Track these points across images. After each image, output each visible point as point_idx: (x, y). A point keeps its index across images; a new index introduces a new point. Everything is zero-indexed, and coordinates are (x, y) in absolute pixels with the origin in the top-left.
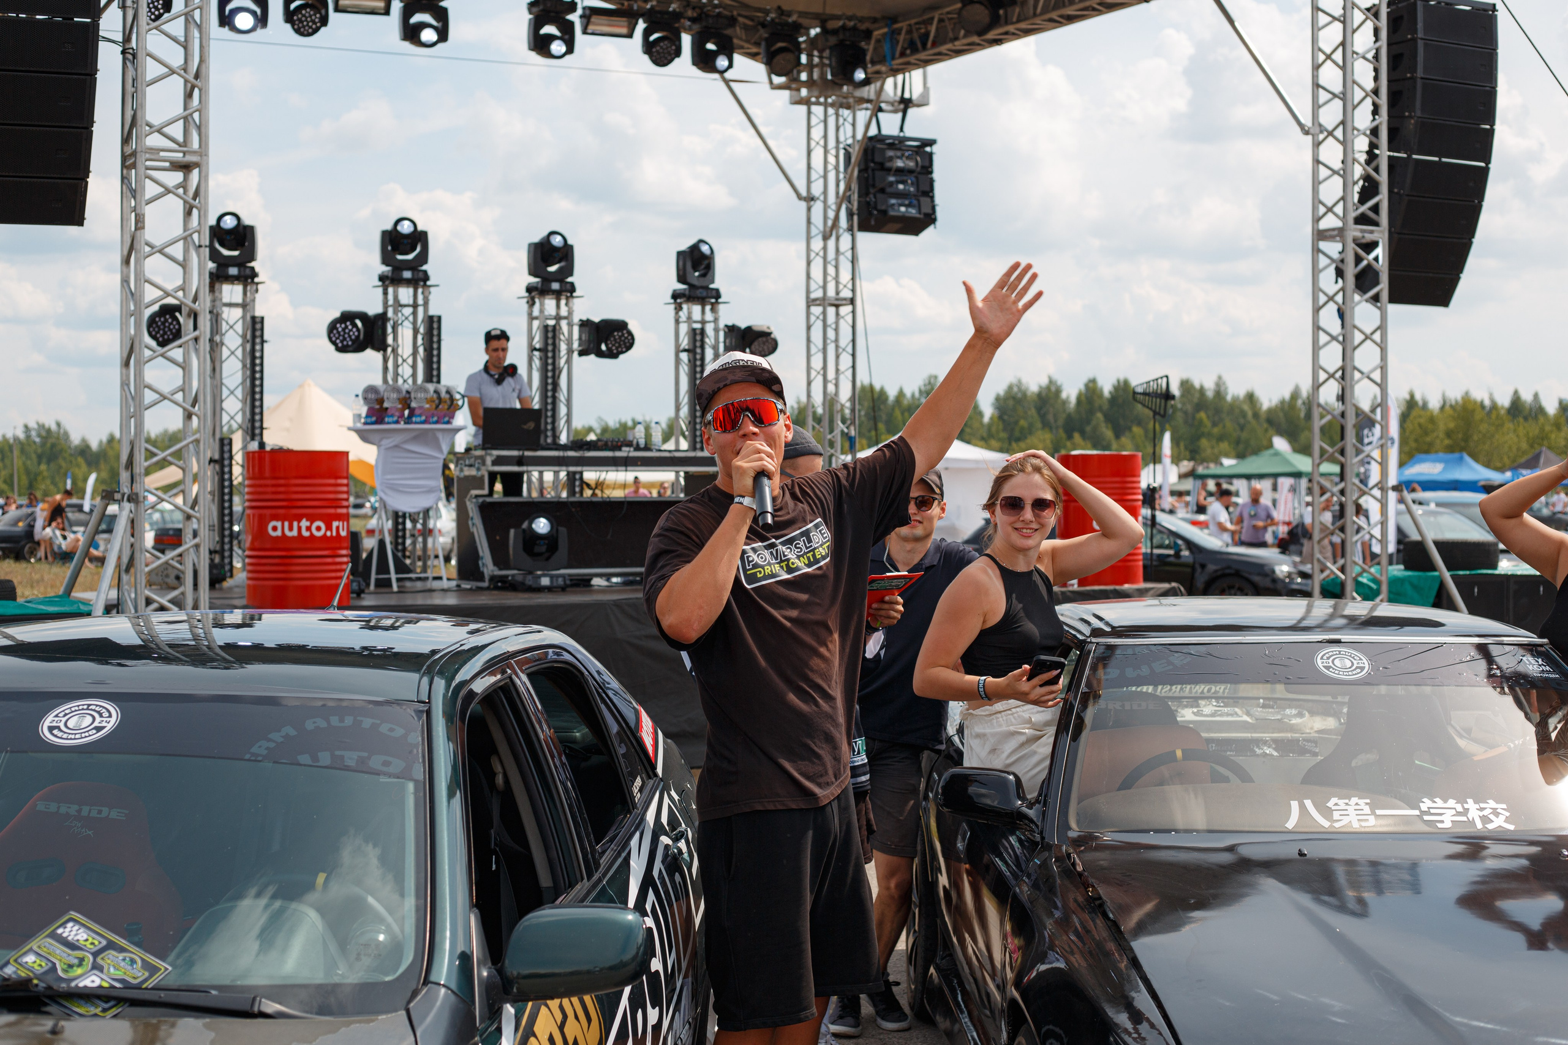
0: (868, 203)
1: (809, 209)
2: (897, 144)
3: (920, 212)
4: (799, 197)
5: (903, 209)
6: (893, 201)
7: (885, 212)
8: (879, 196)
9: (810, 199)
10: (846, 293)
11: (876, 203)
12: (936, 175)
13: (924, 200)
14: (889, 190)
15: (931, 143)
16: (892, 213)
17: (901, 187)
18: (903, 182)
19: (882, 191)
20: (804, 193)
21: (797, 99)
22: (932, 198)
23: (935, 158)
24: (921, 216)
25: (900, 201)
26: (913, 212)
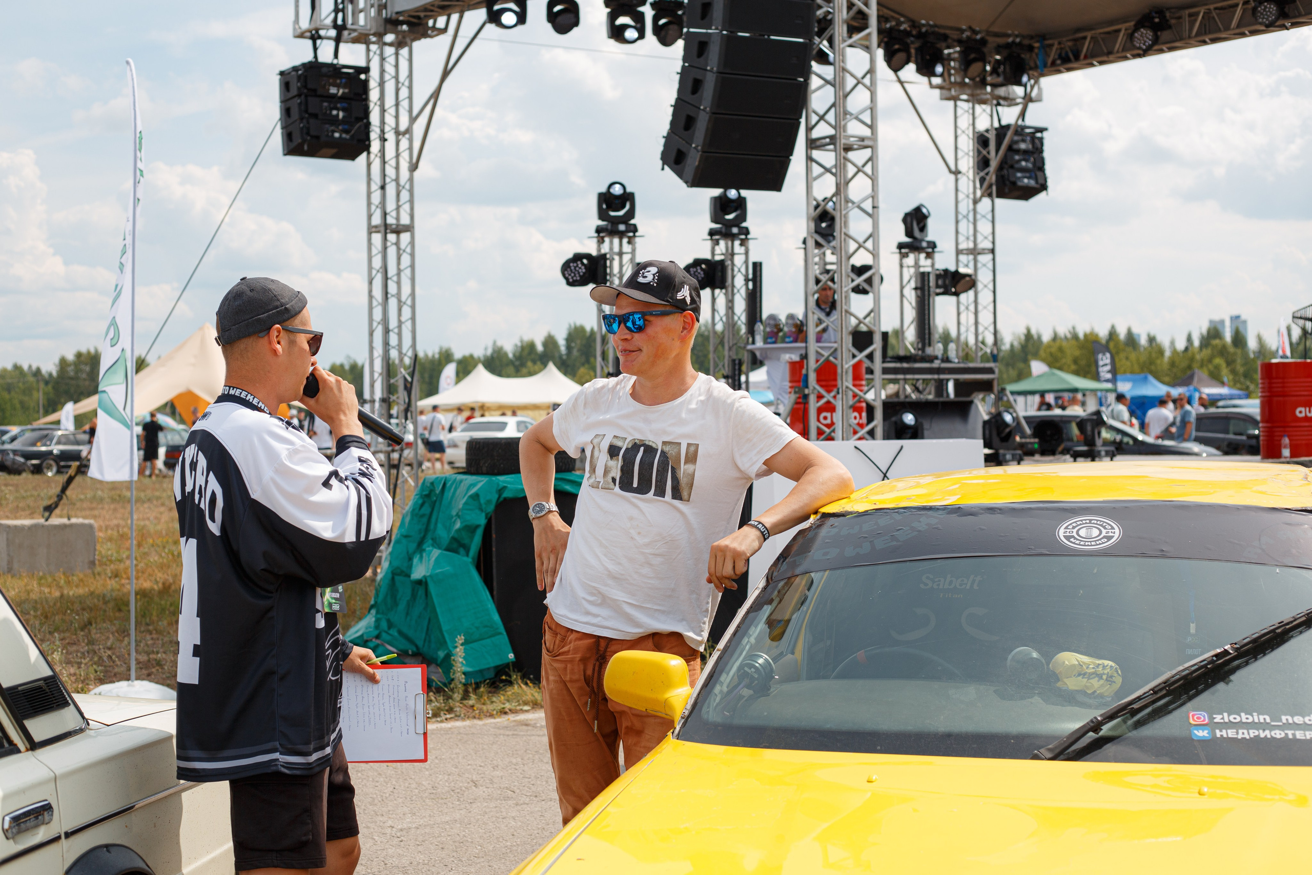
0: (1003, 177)
1: (957, 181)
2: (1021, 131)
3: (1037, 182)
4: (950, 171)
5: (1026, 181)
6: (1019, 175)
7: (1014, 183)
8: (1011, 171)
9: (957, 173)
10: (986, 244)
11: (1008, 175)
12: (1046, 154)
13: (1039, 174)
14: (1017, 166)
15: (1041, 130)
16: (1019, 184)
17: (1023, 163)
18: (1026, 160)
19: (1012, 167)
20: (953, 168)
21: (948, 96)
22: (1046, 172)
23: (1046, 142)
24: (1037, 186)
25: (1024, 174)
26: (1032, 183)
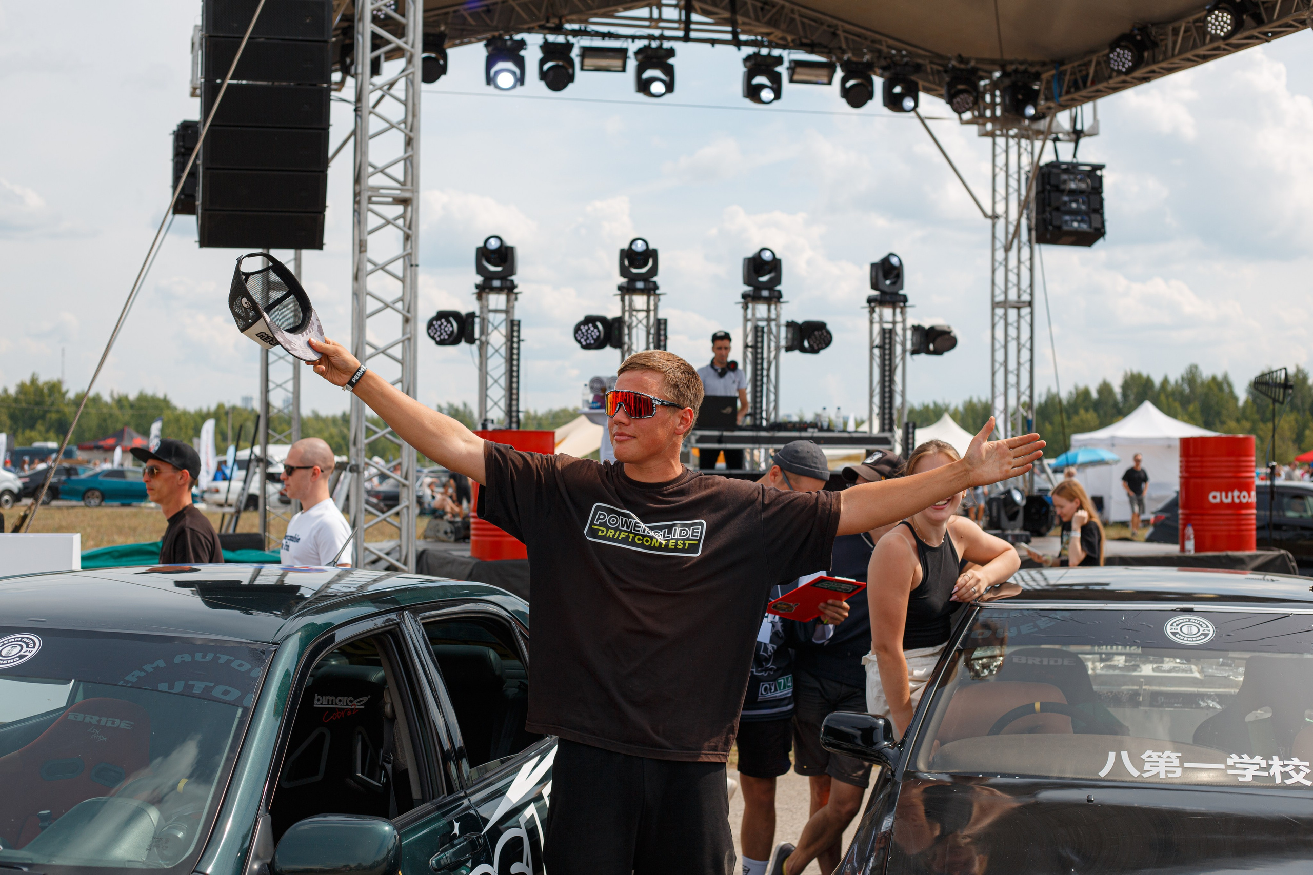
0: (1044, 220)
1: (994, 226)
2: (1072, 168)
3: (1090, 226)
4: (985, 215)
5: (1075, 224)
6: (1067, 218)
7: (1059, 228)
8: (1055, 214)
9: (995, 217)
10: (1026, 297)
11: (1051, 220)
12: (1105, 195)
13: (1095, 217)
14: (1063, 208)
15: (1101, 167)
16: (1065, 228)
17: (1074, 205)
18: (1076, 201)
19: (1057, 209)
20: (989, 212)
21: (983, 132)
22: (1102, 215)
23: (1105, 180)
24: (1091, 230)
25: (1073, 218)
26: (1084, 226)
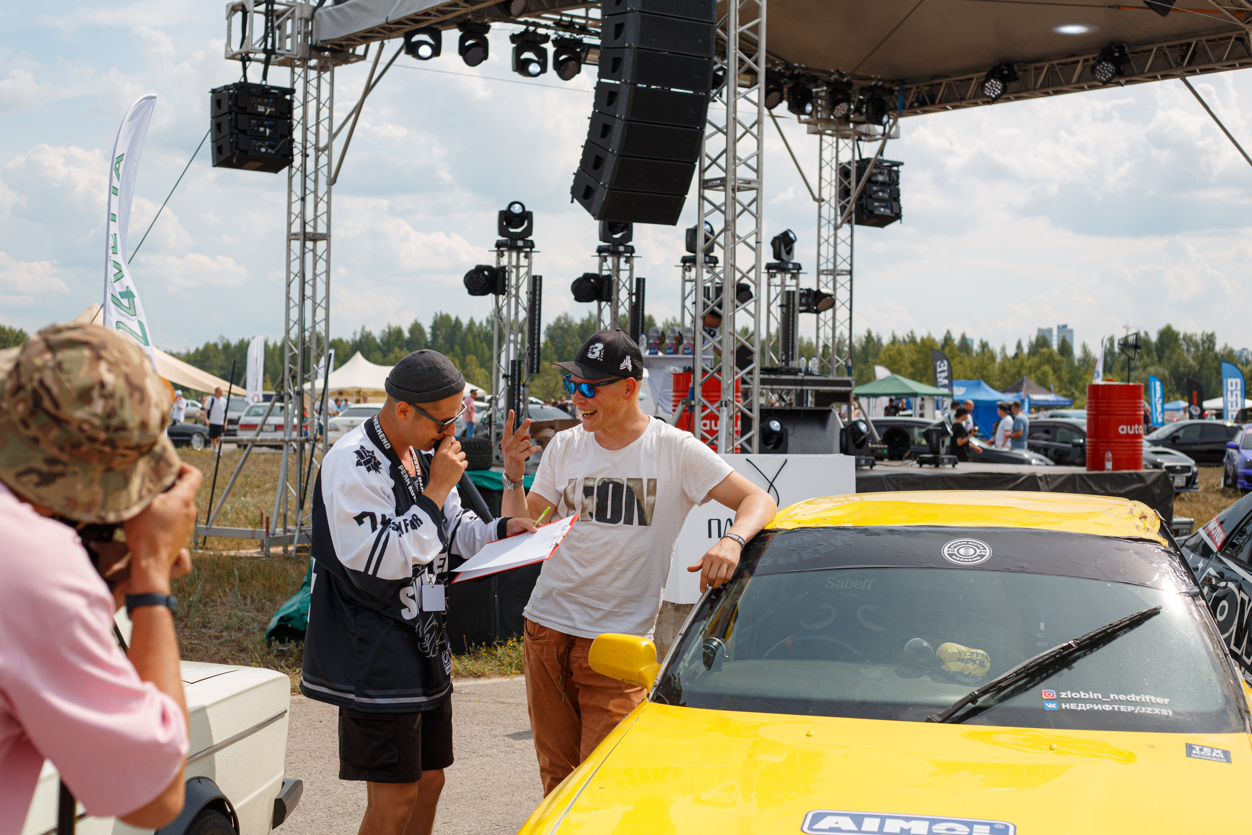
0: (862, 205)
1: (820, 208)
2: (879, 164)
3: (892, 212)
4: (815, 199)
5: (882, 210)
6: (876, 204)
7: (872, 212)
8: (869, 200)
9: (821, 200)
11: (867, 204)
12: (901, 187)
13: (894, 204)
14: (874, 196)
15: (898, 164)
16: (876, 212)
17: (881, 194)
18: (883, 191)
19: (870, 197)
20: (817, 196)
21: (815, 130)
23: (901, 175)
24: (893, 215)
25: (881, 204)
26: (888, 212)
